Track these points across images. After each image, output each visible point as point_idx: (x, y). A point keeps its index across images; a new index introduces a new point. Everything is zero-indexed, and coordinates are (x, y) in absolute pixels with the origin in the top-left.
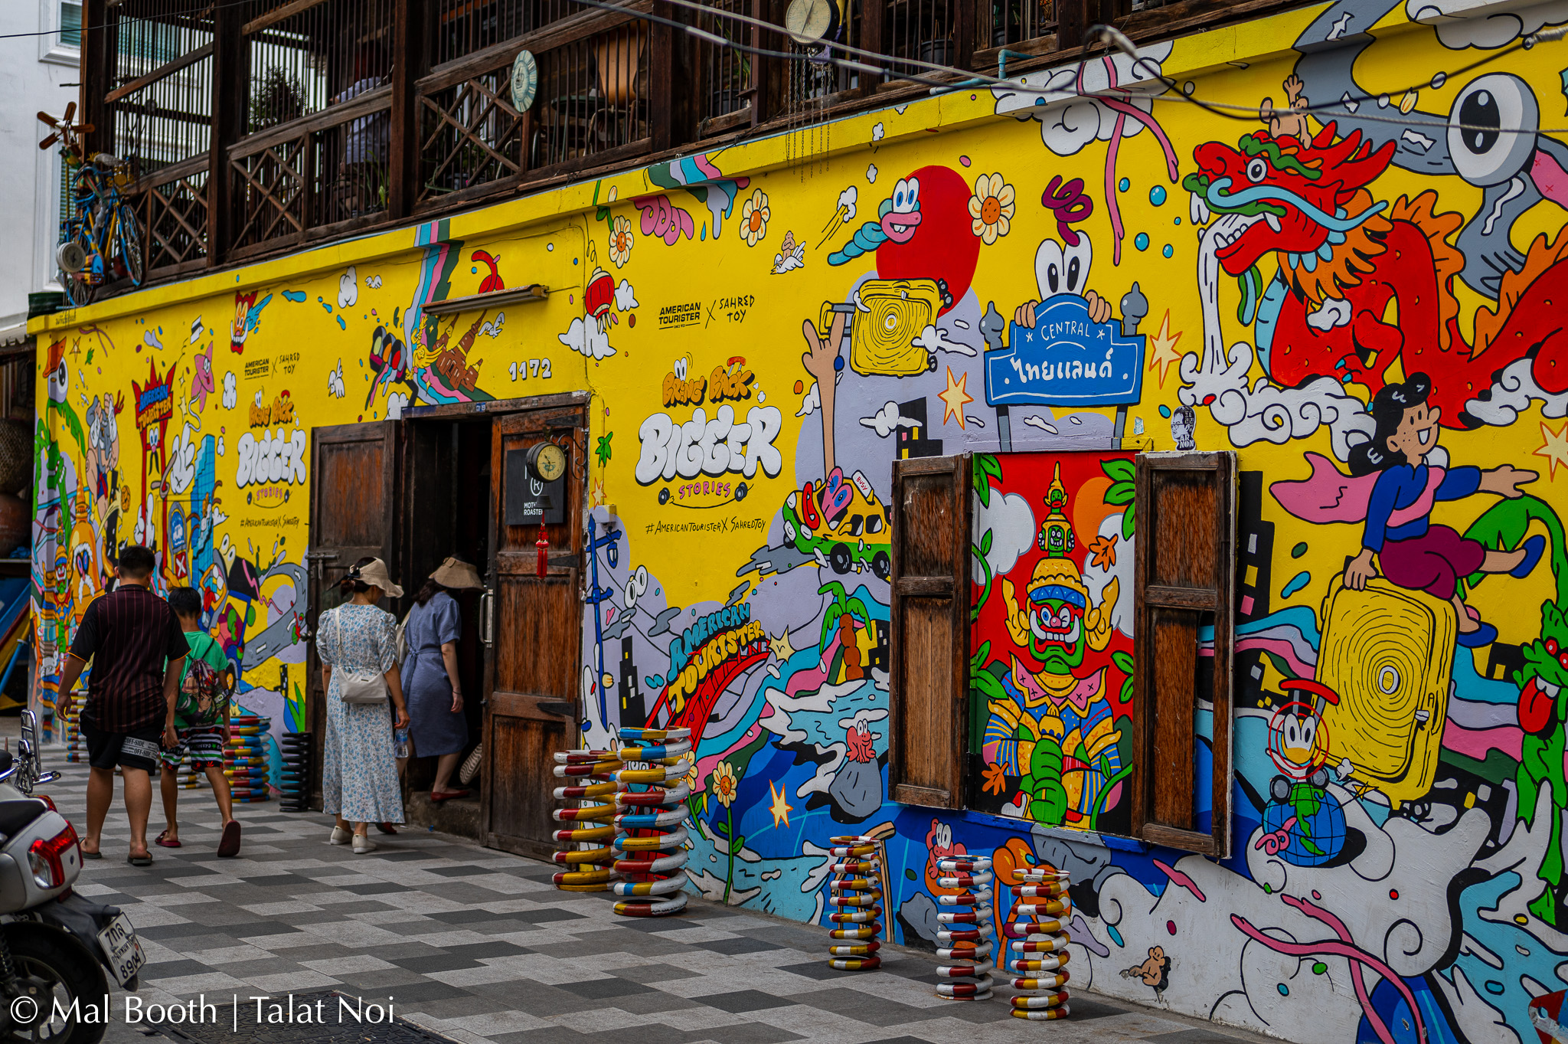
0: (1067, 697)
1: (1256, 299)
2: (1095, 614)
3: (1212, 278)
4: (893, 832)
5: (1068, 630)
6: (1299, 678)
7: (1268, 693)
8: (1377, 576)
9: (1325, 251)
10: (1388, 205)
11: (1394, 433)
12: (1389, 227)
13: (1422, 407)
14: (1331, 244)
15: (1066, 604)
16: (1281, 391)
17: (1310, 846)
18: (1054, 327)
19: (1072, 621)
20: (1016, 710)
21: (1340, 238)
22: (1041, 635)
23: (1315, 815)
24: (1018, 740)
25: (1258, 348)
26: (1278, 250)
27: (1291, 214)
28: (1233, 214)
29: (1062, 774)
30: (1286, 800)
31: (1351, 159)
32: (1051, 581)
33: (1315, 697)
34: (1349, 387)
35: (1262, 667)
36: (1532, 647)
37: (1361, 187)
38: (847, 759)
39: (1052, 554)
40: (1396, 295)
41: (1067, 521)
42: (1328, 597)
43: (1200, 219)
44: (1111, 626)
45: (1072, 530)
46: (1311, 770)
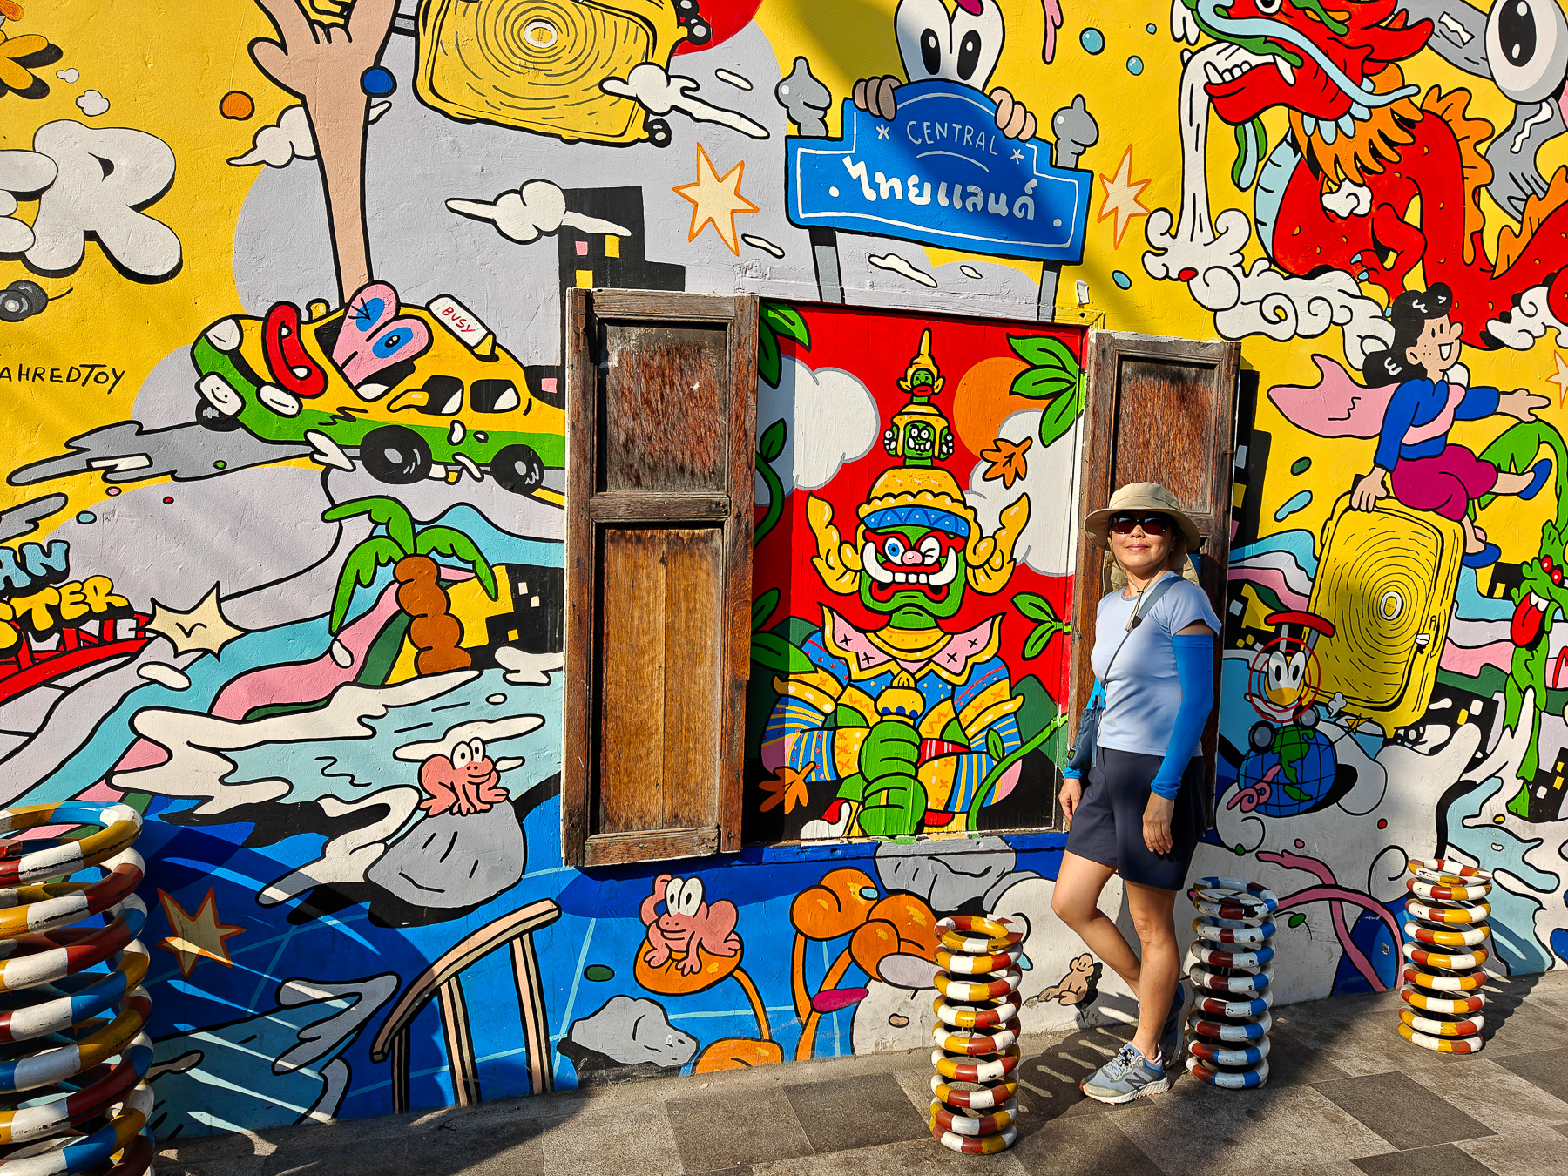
0: (929, 660)
1: (1259, 161)
2: (986, 546)
3: (1200, 118)
4: (555, 914)
5: (938, 567)
6: (1289, 610)
7: (1250, 630)
8: (1388, 497)
9: (1346, 122)
10: (1419, 92)
11: (1415, 344)
12: (1418, 117)
13: (1444, 320)
14: (1353, 118)
15: (933, 532)
16: (1286, 279)
17: (1295, 793)
18: (932, 127)
19: (944, 553)
20: (832, 687)
21: (1364, 114)
22: (885, 577)
23: (1302, 759)
24: (835, 728)
25: (1257, 221)
26: (1290, 107)
27: (1306, 66)
28: (1233, 44)
29: (917, 766)
30: (1269, 748)
31: (1384, 24)
32: (909, 500)
33: (1306, 630)
34: (1365, 286)
35: (1245, 601)
36: (1531, 566)
37: (1393, 61)
38: (420, 814)
39: (908, 462)
40: (1420, 194)
41: (941, 415)
42: (1331, 519)
43: (1185, 36)
44: (1012, 559)
45: (950, 428)
46: (1299, 709)
